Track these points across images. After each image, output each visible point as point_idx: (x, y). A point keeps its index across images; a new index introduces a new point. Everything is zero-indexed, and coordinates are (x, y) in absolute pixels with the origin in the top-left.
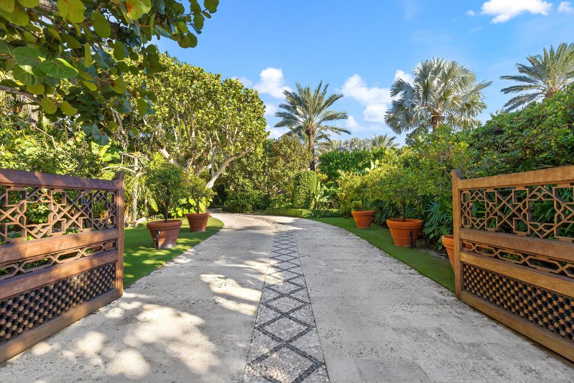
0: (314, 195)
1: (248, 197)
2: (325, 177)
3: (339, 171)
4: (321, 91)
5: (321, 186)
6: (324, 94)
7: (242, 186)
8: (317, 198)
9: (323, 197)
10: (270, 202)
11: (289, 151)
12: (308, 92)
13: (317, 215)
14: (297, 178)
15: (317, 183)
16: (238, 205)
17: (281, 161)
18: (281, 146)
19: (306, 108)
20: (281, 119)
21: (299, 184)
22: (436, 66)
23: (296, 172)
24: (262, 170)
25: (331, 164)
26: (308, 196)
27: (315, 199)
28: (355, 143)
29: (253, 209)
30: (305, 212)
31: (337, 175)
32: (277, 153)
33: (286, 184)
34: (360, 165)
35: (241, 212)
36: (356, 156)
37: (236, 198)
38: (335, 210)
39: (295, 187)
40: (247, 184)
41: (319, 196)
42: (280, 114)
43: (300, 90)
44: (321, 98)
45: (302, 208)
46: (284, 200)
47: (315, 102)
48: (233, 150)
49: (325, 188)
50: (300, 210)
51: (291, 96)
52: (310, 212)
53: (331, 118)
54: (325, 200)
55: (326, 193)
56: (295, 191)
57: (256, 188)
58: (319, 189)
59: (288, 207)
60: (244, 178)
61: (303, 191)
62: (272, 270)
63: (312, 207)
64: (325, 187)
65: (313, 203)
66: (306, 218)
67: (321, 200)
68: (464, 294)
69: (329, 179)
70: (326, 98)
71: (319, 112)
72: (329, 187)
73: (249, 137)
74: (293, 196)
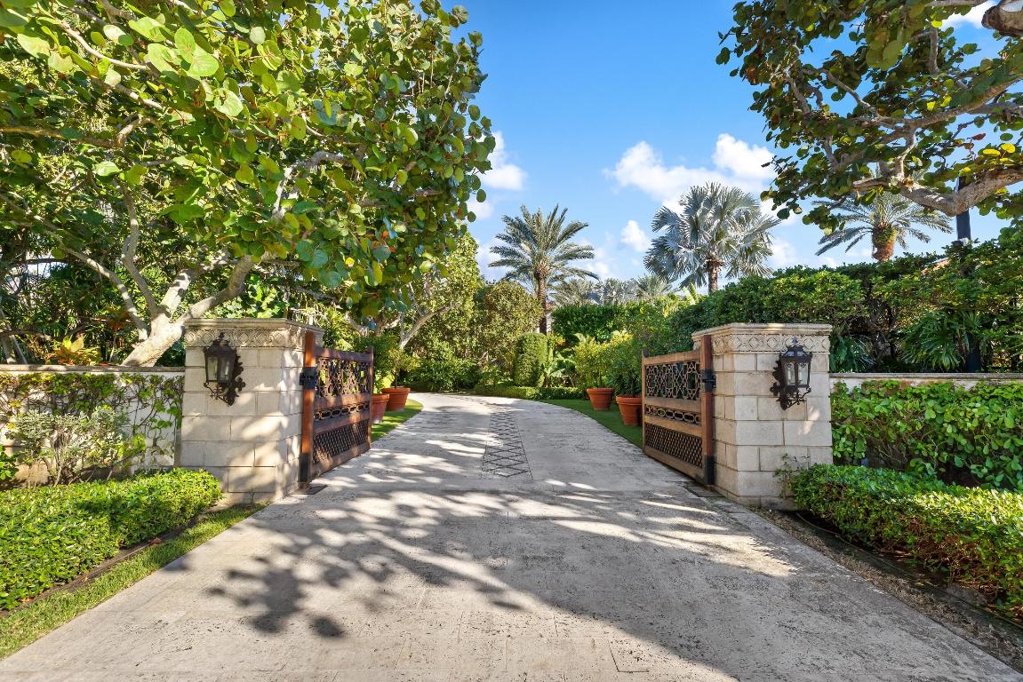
0: (543, 367)
1: (446, 369)
2: (561, 340)
3: (578, 335)
4: (558, 216)
5: (554, 355)
6: (561, 221)
7: (438, 352)
8: (548, 372)
9: (556, 370)
10: (479, 377)
11: (509, 304)
12: (537, 220)
13: (547, 395)
14: (520, 343)
15: (548, 351)
16: (431, 380)
17: (498, 318)
18: (497, 297)
19: (535, 241)
20: (498, 257)
21: (522, 352)
22: (709, 194)
23: (519, 334)
24: (468, 329)
25: (569, 323)
26: (535, 368)
27: (545, 374)
28: (612, 287)
29: (454, 387)
30: (530, 391)
31: (576, 341)
32: (492, 307)
33: (504, 351)
34: (610, 325)
35: (436, 391)
36: (603, 313)
37: (430, 371)
38: (573, 389)
39: (517, 356)
40: (445, 349)
41: (550, 368)
42: (497, 250)
43: (527, 216)
44: (556, 227)
45: (526, 385)
46: (501, 374)
47: (548, 233)
48: (434, 306)
49: (560, 357)
50: (523, 387)
51: (513, 224)
52: (538, 391)
53: (571, 256)
54: (559, 374)
55: (561, 365)
56: (516, 362)
57: (458, 355)
58: (551, 359)
59: (507, 384)
60: (442, 339)
61: (528, 361)
62: (492, 439)
63: (540, 385)
64: (559, 355)
65: (542, 378)
66: (532, 399)
67: (554, 375)
68: (648, 449)
69: (567, 345)
70: (564, 226)
71: (554, 247)
72: (565, 355)
73: (456, 289)
74: (514, 368)
